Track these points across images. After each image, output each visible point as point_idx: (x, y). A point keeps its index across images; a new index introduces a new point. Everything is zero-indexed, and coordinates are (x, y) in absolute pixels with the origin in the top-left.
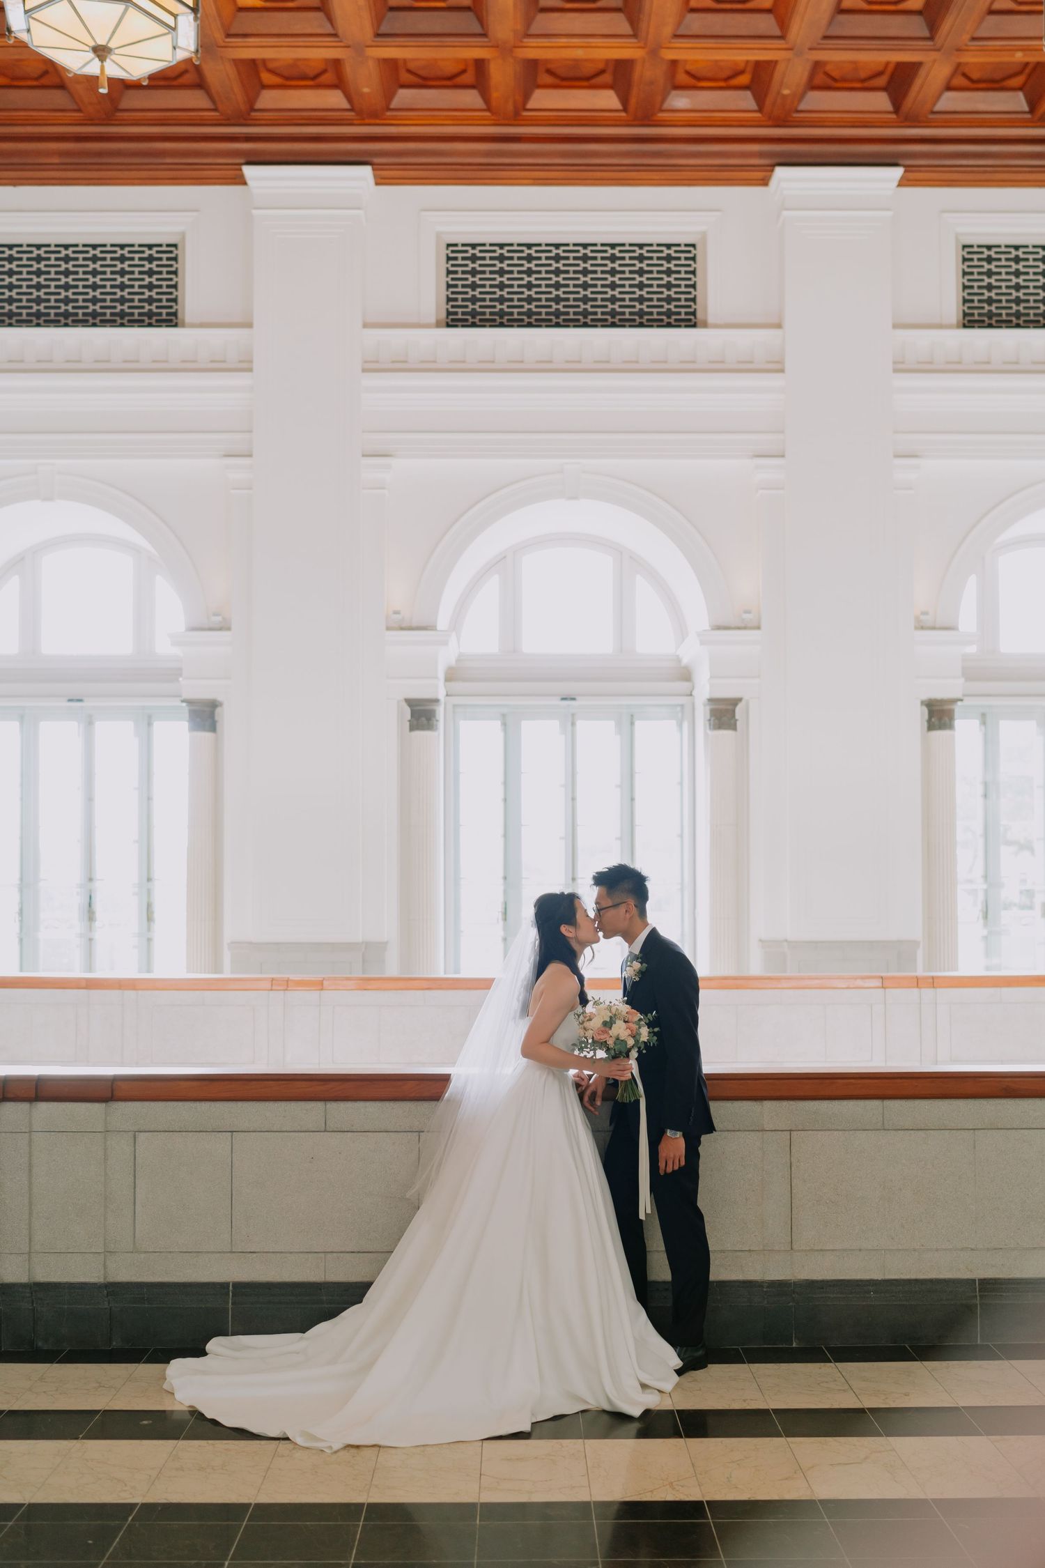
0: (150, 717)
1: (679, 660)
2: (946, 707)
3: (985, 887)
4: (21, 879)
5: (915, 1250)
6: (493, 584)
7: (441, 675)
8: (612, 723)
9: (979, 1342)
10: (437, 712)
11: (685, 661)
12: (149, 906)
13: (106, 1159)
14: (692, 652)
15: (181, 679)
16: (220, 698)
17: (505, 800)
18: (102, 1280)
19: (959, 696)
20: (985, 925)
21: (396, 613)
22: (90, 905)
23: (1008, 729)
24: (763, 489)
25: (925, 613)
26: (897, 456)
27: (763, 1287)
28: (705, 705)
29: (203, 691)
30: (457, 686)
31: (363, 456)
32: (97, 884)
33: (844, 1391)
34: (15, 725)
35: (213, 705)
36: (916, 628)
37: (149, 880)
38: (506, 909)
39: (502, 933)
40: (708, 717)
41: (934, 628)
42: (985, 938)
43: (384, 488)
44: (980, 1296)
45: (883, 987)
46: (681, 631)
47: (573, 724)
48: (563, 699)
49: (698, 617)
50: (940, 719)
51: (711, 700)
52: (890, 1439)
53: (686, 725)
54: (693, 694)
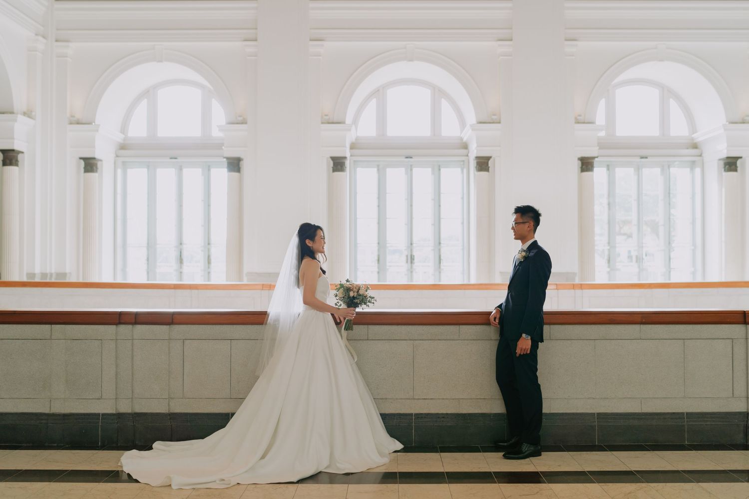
0: (209, 166)
1: (462, 139)
2: (591, 161)
3: (608, 248)
4: (148, 244)
5: (565, 399)
6: (373, 103)
7: (348, 146)
8: (430, 169)
9: (597, 444)
10: (346, 164)
11: (465, 139)
12: (209, 257)
13: (169, 353)
14: (467, 135)
15: (223, 147)
16: (242, 157)
17: (379, 206)
18: (167, 412)
19: (596, 155)
20: (609, 267)
21: (326, 115)
22: (181, 256)
23: (620, 172)
24: (502, 56)
25: (580, 116)
26: (566, 40)
27: (490, 416)
28: (474, 160)
29: (235, 154)
30: (356, 152)
31: (311, 40)
32: (184, 246)
33: (529, 464)
34: (145, 170)
35: (239, 160)
36: (576, 123)
37: (209, 244)
38: (379, 258)
39: (377, 270)
40: (475, 165)
41: (584, 123)
42: (609, 273)
43: (320, 56)
44: (598, 421)
45: (557, 289)
46: (463, 124)
47: (411, 170)
48: (407, 158)
49: (471, 118)
50: (587, 166)
51: (477, 158)
52: (550, 485)
53: (465, 171)
54: (469, 155)
